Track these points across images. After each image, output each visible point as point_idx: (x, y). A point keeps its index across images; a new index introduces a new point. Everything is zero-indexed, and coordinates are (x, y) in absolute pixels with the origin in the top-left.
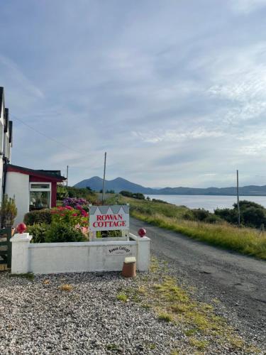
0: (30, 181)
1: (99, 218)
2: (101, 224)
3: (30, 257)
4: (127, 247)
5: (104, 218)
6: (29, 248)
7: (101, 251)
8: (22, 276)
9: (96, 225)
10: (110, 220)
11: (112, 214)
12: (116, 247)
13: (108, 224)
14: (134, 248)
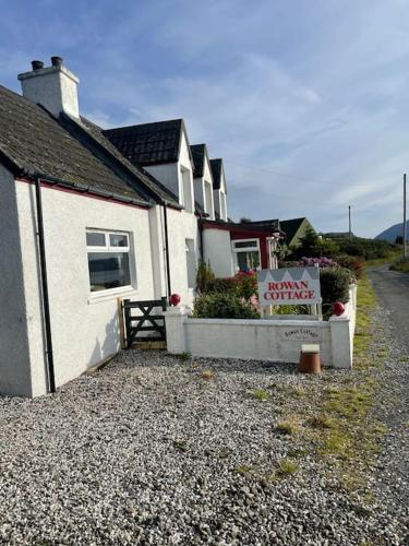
0: (232, 239)
1: (271, 286)
2: (275, 296)
3: (187, 334)
4: (313, 331)
5: (279, 286)
6: (184, 324)
7: (274, 333)
8: (177, 356)
9: (268, 296)
10: (289, 290)
11: (291, 280)
12: (295, 329)
13: (286, 296)
14: (325, 331)
